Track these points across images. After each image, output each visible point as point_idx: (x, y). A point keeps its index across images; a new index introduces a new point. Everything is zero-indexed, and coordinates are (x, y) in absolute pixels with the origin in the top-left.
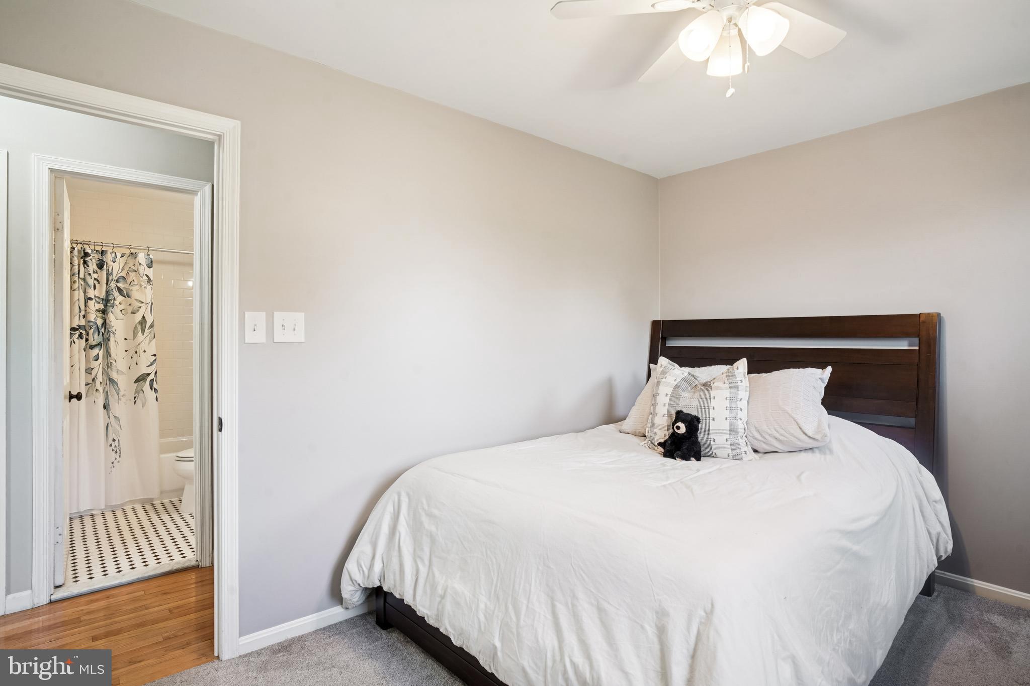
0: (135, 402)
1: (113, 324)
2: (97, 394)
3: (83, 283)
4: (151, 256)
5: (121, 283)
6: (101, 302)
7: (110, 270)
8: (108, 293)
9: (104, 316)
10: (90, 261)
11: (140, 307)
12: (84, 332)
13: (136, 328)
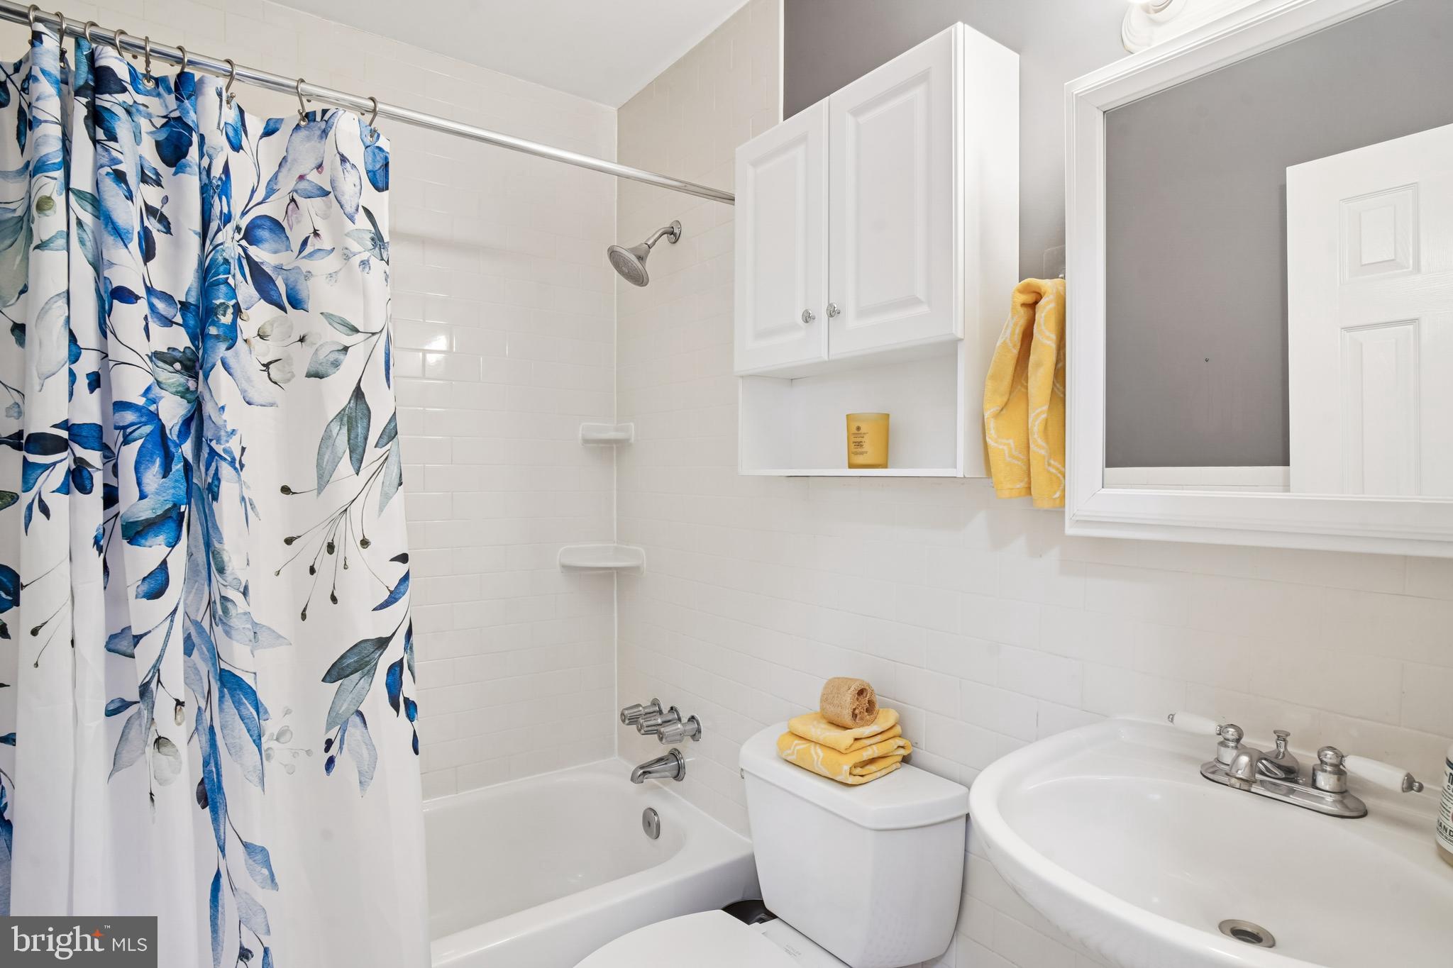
0: (330, 762)
1: (230, 419)
2: (163, 760)
3: (88, 218)
4: (382, 143)
5: (266, 245)
6: (179, 319)
7: (217, 171)
8: (208, 275)
9: (192, 384)
10: (119, 111)
11: (346, 349)
12: (93, 457)
13: (327, 438)
